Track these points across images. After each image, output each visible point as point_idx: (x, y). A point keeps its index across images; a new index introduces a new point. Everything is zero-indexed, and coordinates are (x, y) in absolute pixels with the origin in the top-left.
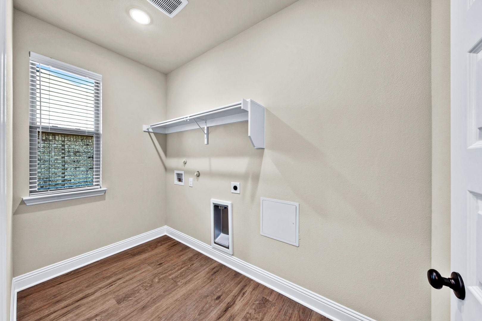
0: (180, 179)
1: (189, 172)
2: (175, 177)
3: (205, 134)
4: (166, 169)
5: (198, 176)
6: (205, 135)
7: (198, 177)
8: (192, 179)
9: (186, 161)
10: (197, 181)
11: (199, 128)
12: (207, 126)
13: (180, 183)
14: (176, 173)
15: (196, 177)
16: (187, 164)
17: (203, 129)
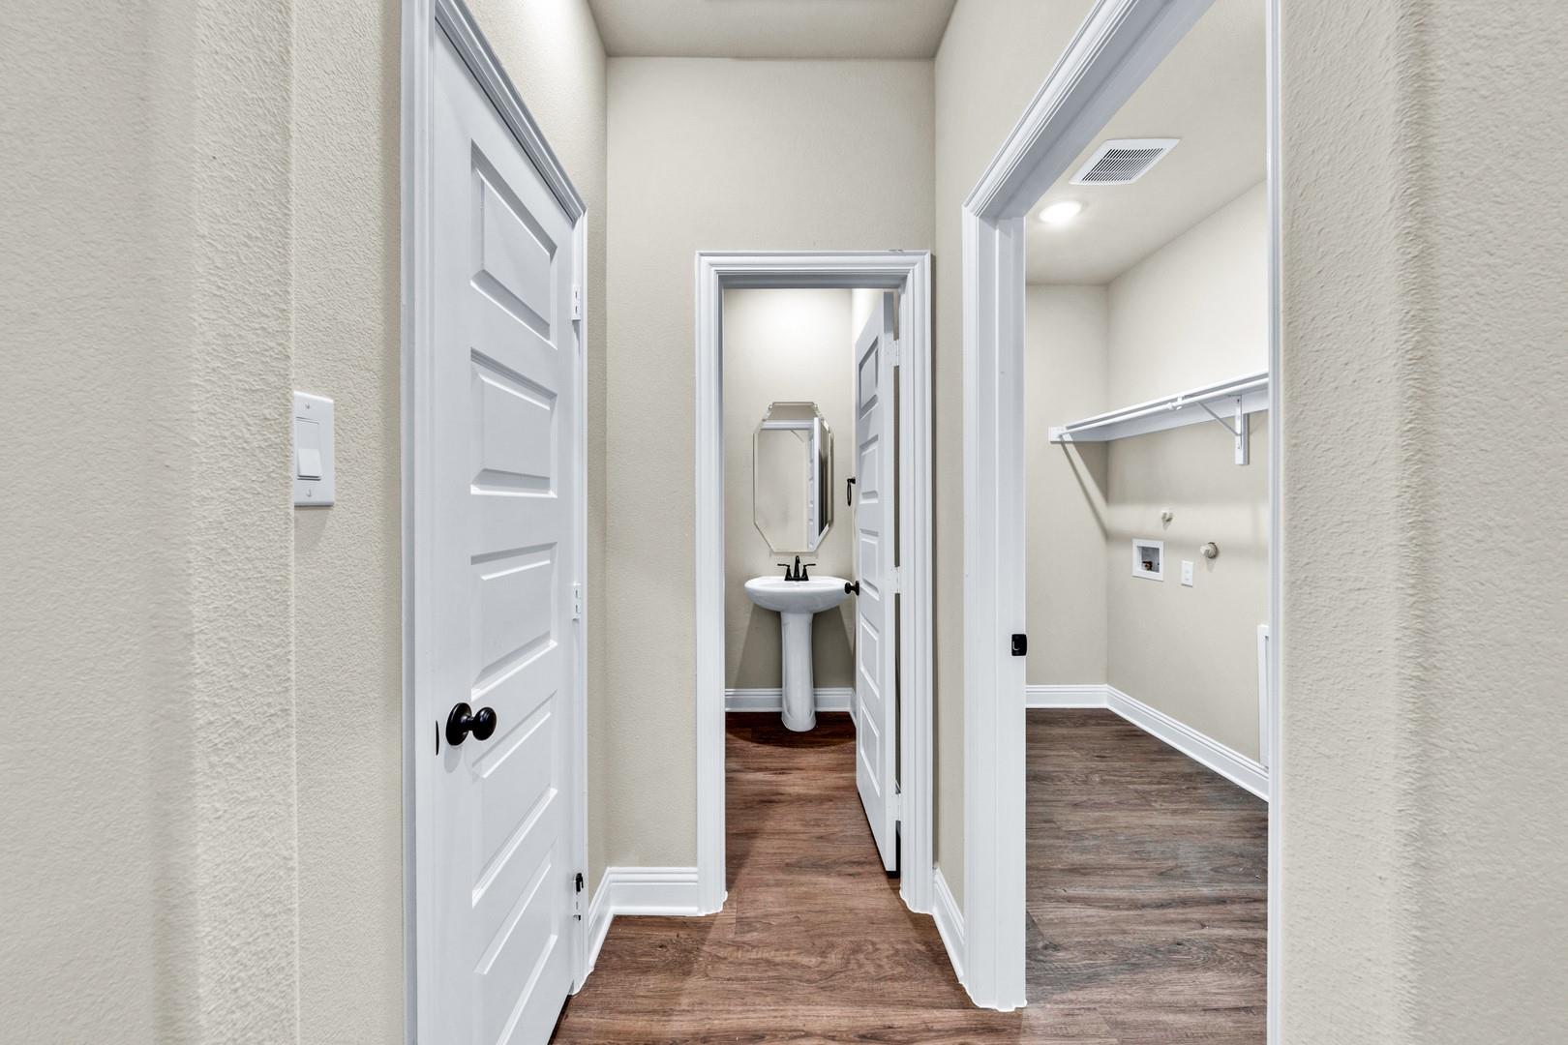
0: (1150, 563)
1: (1181, 546)
2: (1136, 558)
3: (1237, 435)
4: (1108, 535)
5: (1213, 555)
6: (1238, 439)
7: (1213, 561)
8: (1192, 563)
9: (1171, 514)
10: (1210, 569)
11: (1213, 418)
12: (1245, 411)
13: (1151, 574)
14: (1138, 547)
15: (1204, 560)
16: (1173, 521)
17: (1227, 423)
